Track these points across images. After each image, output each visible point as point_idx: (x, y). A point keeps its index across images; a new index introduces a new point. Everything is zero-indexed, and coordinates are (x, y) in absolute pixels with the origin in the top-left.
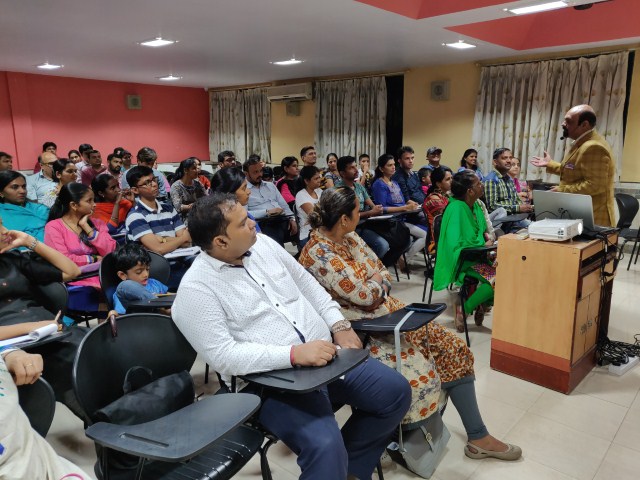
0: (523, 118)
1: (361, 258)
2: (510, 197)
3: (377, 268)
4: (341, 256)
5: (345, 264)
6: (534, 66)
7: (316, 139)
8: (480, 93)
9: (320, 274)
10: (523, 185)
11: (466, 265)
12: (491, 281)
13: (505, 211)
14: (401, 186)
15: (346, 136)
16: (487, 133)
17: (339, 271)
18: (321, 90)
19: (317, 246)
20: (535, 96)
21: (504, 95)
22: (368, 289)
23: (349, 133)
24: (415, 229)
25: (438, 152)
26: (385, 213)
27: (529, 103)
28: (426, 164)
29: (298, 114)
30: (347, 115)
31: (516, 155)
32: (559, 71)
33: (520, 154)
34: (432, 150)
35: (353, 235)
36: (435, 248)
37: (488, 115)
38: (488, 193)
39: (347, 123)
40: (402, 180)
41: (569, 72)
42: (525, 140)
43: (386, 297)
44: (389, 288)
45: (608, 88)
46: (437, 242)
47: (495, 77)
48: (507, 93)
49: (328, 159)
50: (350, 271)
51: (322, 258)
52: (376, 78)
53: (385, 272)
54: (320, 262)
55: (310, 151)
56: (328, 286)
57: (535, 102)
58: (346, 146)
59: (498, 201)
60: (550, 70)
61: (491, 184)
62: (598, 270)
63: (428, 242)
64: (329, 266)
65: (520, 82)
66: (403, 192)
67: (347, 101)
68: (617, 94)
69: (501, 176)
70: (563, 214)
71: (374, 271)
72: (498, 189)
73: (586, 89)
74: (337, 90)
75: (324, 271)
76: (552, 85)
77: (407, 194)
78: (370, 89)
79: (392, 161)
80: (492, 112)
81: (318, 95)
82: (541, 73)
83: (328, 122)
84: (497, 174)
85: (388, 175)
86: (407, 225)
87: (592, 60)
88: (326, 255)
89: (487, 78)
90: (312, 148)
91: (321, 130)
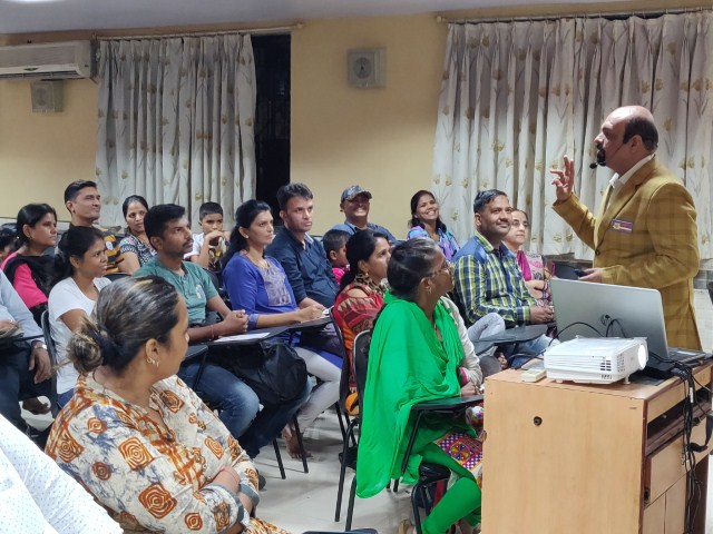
0: (532, 130)
1: (191, 437)
2: (510, 290)
3: (227, 457)
4: (145, 433)
5: (153, 451)
6: (548, 27)
7: (100, 162)
8: (446, 77)
9: (94, 477)
10: (535, 265)
11: (424, 437)
12: (475, 472)
13: (501, 320)
14: (286, 267)
15: (167, 159)
16: (462, 157)
17: (139, 469)
18: (111, 59)
19: (89, 412)
20: (553, 85)
21: (494, 83)
22: (204, 506)
23: (175, 152)
24: (317, 363)
25: (363, 198)
26: (253, 327)
27: (541, 101)
28: (339, 220)
29: (60, 107)
30: (169, 114)
31: (521, 205)
32: (595, 40)
33: (529, 202)
34: (351, 193)
35: (173, 383)
36: (358, 402)
37: (464, 120)
38: (466, 282)
39: (169, 131)
40: (289, 254)
41: (613, 41)
42: (537, 173)
43: (246, 521)
44: (255, 501)
45: (684, 77)
46: (361, 390)
47: (474, 45)
48: (499, 78)
49: (125, 208)
50: (164, 467)
51: (102, 441)
52: (233, 39)
53: (246, 466)
54: (97, 449)
55: (88, 191)
56: (114, 504)
57: (553, 98)
58: (167, 180)
59: (488, 299)
60: (579, 37)
61: (471, 265)
62: (678, 441)
63: (344, 391)
64: (116, 459)
65: (522, 57)
66: (291, 281)
67: (169, 83)
68: (699, 89)
69: (491, 247)
70: (611, 326)
71: (219, 464)
72: (486, 274)
73: (646, 78)
74: (147, 58)
75: (104, 470)
76: (583, 65)
77: (301, 286)
78: (219, 59)
79: (266, 216)
80: (471, 116)
81: (103, 67)
82: (561, 43)
83: (126, 128)
84: (483, 244)
85: (258, 245)
86: (302, 353)
87: (652, 22)
88: (110, 433)
89: (459, 46)
90: (92, 184)
91: (111, 144)
